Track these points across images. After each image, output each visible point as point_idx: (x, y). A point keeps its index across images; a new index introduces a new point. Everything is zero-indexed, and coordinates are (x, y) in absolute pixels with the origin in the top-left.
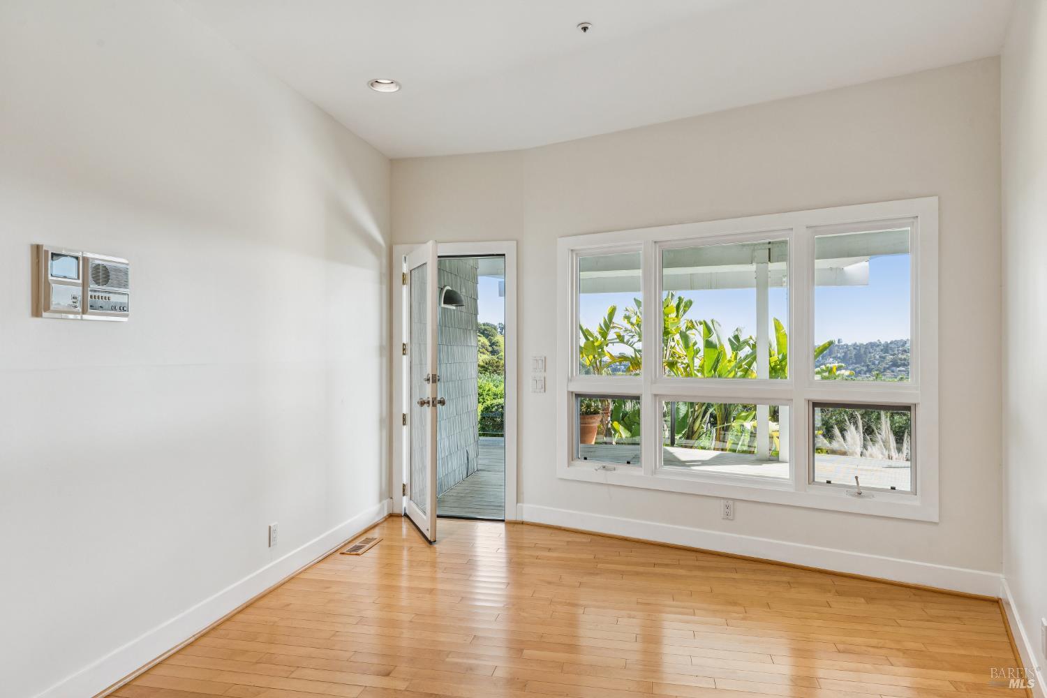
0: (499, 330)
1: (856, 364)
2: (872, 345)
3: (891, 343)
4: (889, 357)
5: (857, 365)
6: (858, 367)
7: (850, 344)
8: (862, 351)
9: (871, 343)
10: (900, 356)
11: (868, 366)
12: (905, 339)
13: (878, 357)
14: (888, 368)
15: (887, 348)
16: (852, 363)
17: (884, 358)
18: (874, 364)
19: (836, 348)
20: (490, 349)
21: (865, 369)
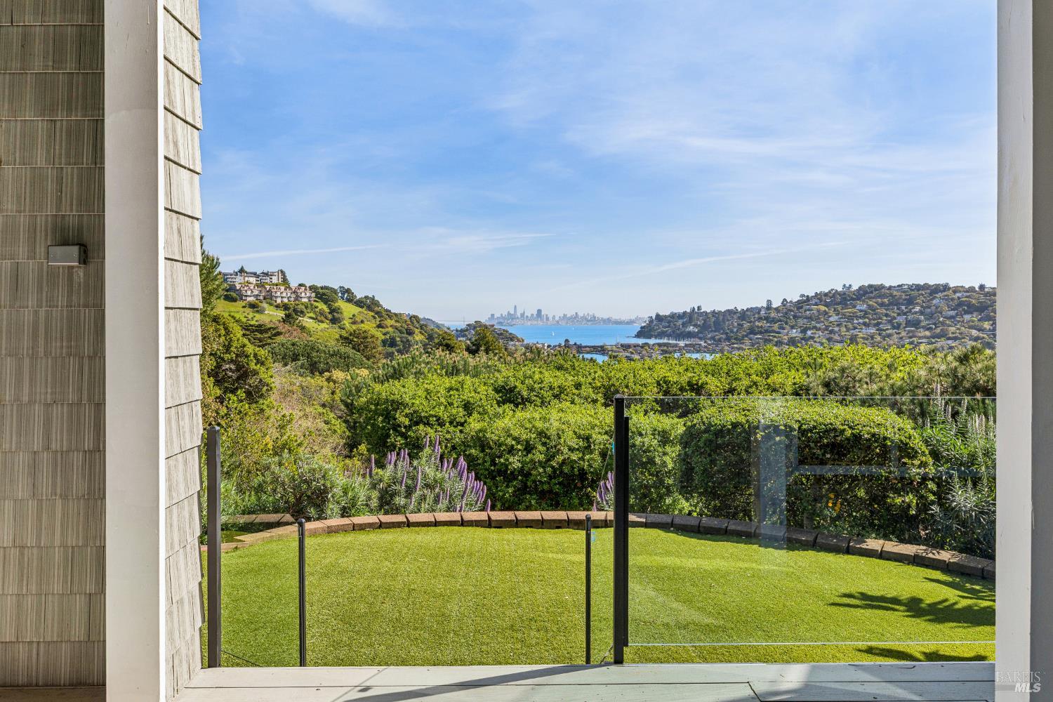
0: (340, 295)
1: (715, 331)
2: (729, 312)
3: (748, 310)
4: (746, 325)
5: (717, 333)
6: (717, 335)
7: (708, 311)
8: (721, 318)
9: (728, 311)
10: (757, 323)
11: (727, 333)
12: (759, 306)
13: (736, 324)
14: (746, 336)
15: (743, 315)
16: (712, 331)
17: (742, 325)
18: (732, 332)
19: (696, 315)
20: (330, 316)
21: (724, 336)
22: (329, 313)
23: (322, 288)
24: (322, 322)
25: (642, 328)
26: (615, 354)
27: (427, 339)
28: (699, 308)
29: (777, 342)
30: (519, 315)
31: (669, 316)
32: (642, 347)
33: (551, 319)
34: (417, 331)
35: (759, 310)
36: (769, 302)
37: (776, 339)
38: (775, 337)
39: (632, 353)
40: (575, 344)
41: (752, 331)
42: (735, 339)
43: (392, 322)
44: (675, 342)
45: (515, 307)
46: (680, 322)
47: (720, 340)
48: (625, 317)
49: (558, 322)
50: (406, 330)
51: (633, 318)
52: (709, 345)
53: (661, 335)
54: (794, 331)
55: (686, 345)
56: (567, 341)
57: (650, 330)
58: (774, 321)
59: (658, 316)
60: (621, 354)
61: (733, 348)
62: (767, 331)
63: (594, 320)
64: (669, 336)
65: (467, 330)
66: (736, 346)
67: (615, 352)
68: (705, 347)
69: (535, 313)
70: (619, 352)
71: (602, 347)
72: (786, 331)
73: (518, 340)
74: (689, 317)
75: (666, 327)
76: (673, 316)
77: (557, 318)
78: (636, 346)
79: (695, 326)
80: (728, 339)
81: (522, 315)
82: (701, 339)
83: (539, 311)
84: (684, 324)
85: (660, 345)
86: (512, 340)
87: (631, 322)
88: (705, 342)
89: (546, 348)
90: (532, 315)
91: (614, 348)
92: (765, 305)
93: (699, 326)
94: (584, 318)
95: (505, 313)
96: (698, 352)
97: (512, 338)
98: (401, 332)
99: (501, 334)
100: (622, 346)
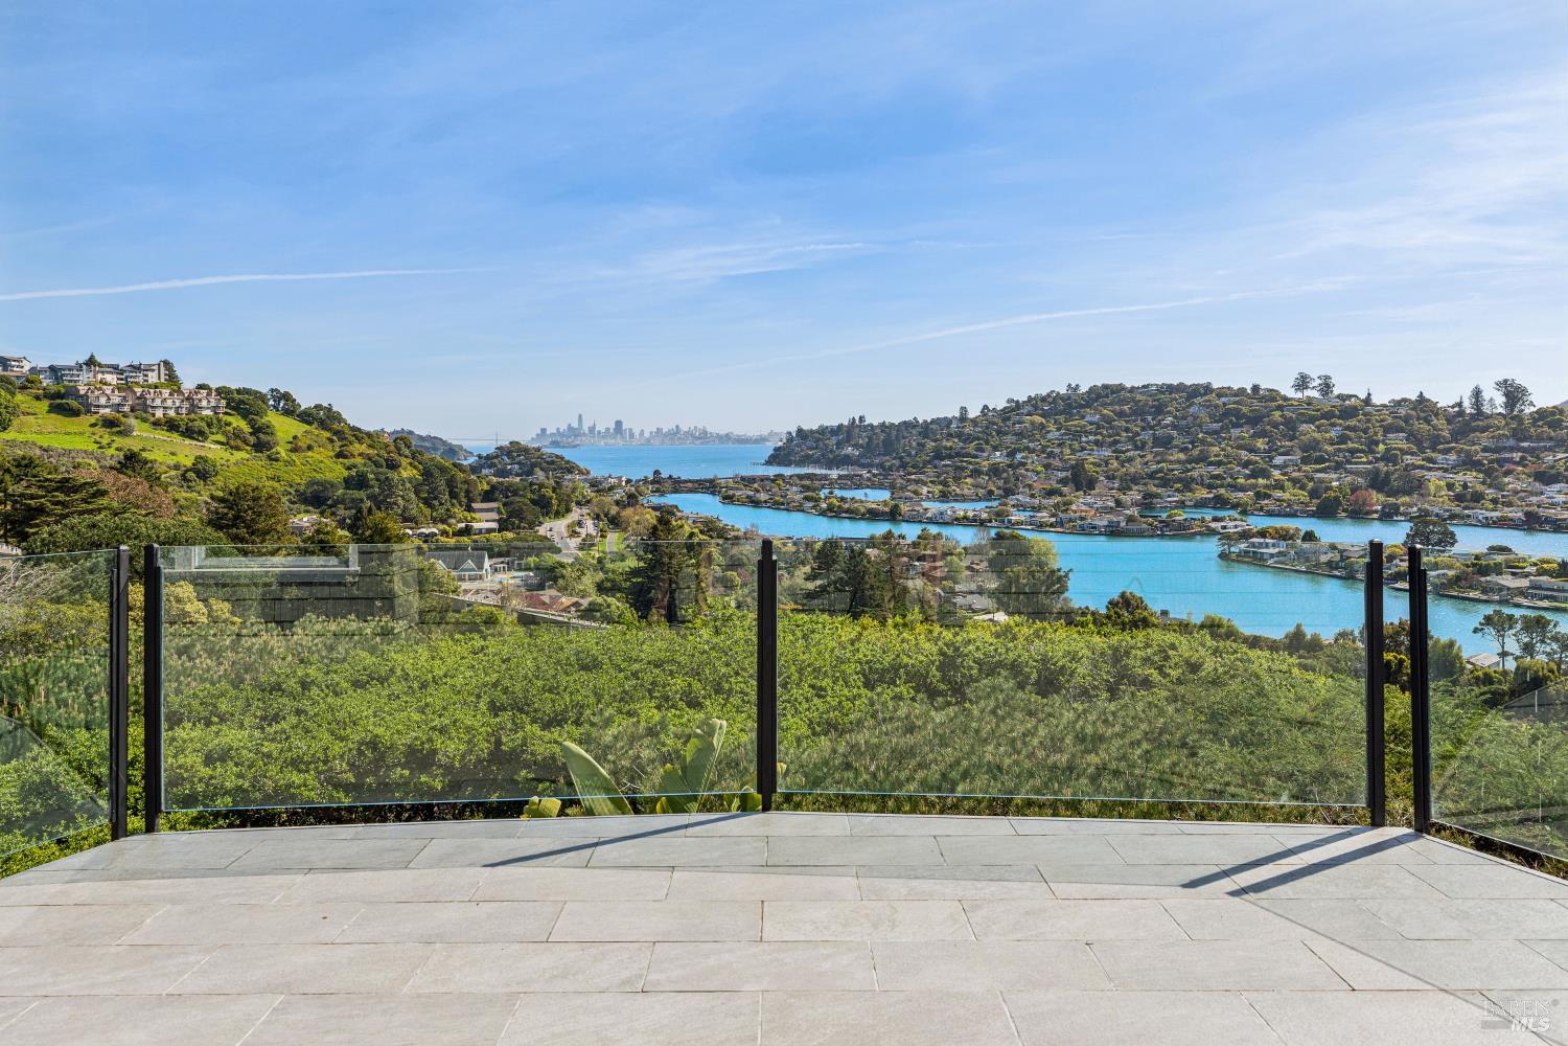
22: (251, 434)
23: (239, 391)
24: (238, 448)
25: (776, 449)
26: (730, 493)
27: (422, 475)
28: (862, 419)
29: (971, 471)
30: (585, 429)
31: (817, 432)
32: (773, 481)
33: (637, 433)
34: (404, 462)
35: (948, 422)
36: (964, 410)
37: (971, 467)
38: (970, 463)
39: (758, 491)
40: (670, 477)
41: (938, 456)
42: (913, 467)
43: (363, 448)
44: (824, 472)
45: (580, 416)
46: (834, 440)
47: (890, 469)
48: (753, 431)
49: (648, 440)
50: (386, 460)
51: (765, 433)
52: (875, 475)
53: (805, 461)
54: (998, 454)
55: (840, 477)
56: (657, 472)
57: (789, 454)
58: (968, 439)
59: (800, 431)
60: (740, 493)
61: (909, 480)
62: (958, 455)
63: (704, 436)
64: (817, 462)
65: (497, 457)
66: (913, 477)
67: (732, 489)
68: (869, 479)
69: (612, 426)
70: (737, 489)
71: (711, 481)
72: (985, 454)
73: (581, 472)
74: (848, 432)
75: (811, 449)
76: (823, 431)
77: (647, 435)
78: (763, 479)
79: (856, 446)
80: (903, 466)
81: (592, 429)
82: (863, 466)
83: (619, 424)
84: (839, 444)
85: (800, 477)
86: (570, 471)
87: (762, 440)
88: (869, 472)
89: (624, 484)
90: (608, 429)
91: (731, 484)
92: (958, 415)
93: (861, 446)
94: (689, 434)
95: (563, 427)
96: (859, 487)
97: (570, 468)
98: (376, 464)
99: (553, 462)
100: (743, 479)
